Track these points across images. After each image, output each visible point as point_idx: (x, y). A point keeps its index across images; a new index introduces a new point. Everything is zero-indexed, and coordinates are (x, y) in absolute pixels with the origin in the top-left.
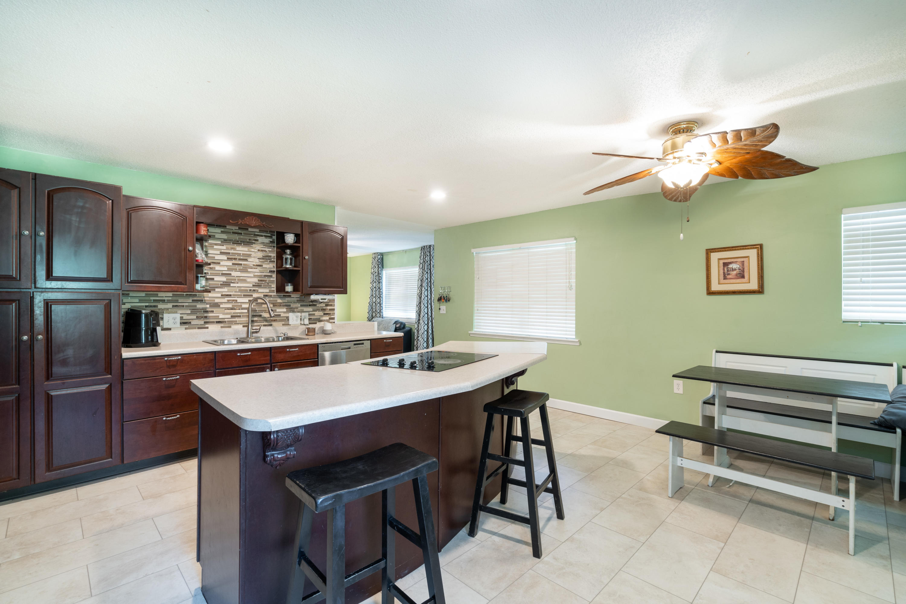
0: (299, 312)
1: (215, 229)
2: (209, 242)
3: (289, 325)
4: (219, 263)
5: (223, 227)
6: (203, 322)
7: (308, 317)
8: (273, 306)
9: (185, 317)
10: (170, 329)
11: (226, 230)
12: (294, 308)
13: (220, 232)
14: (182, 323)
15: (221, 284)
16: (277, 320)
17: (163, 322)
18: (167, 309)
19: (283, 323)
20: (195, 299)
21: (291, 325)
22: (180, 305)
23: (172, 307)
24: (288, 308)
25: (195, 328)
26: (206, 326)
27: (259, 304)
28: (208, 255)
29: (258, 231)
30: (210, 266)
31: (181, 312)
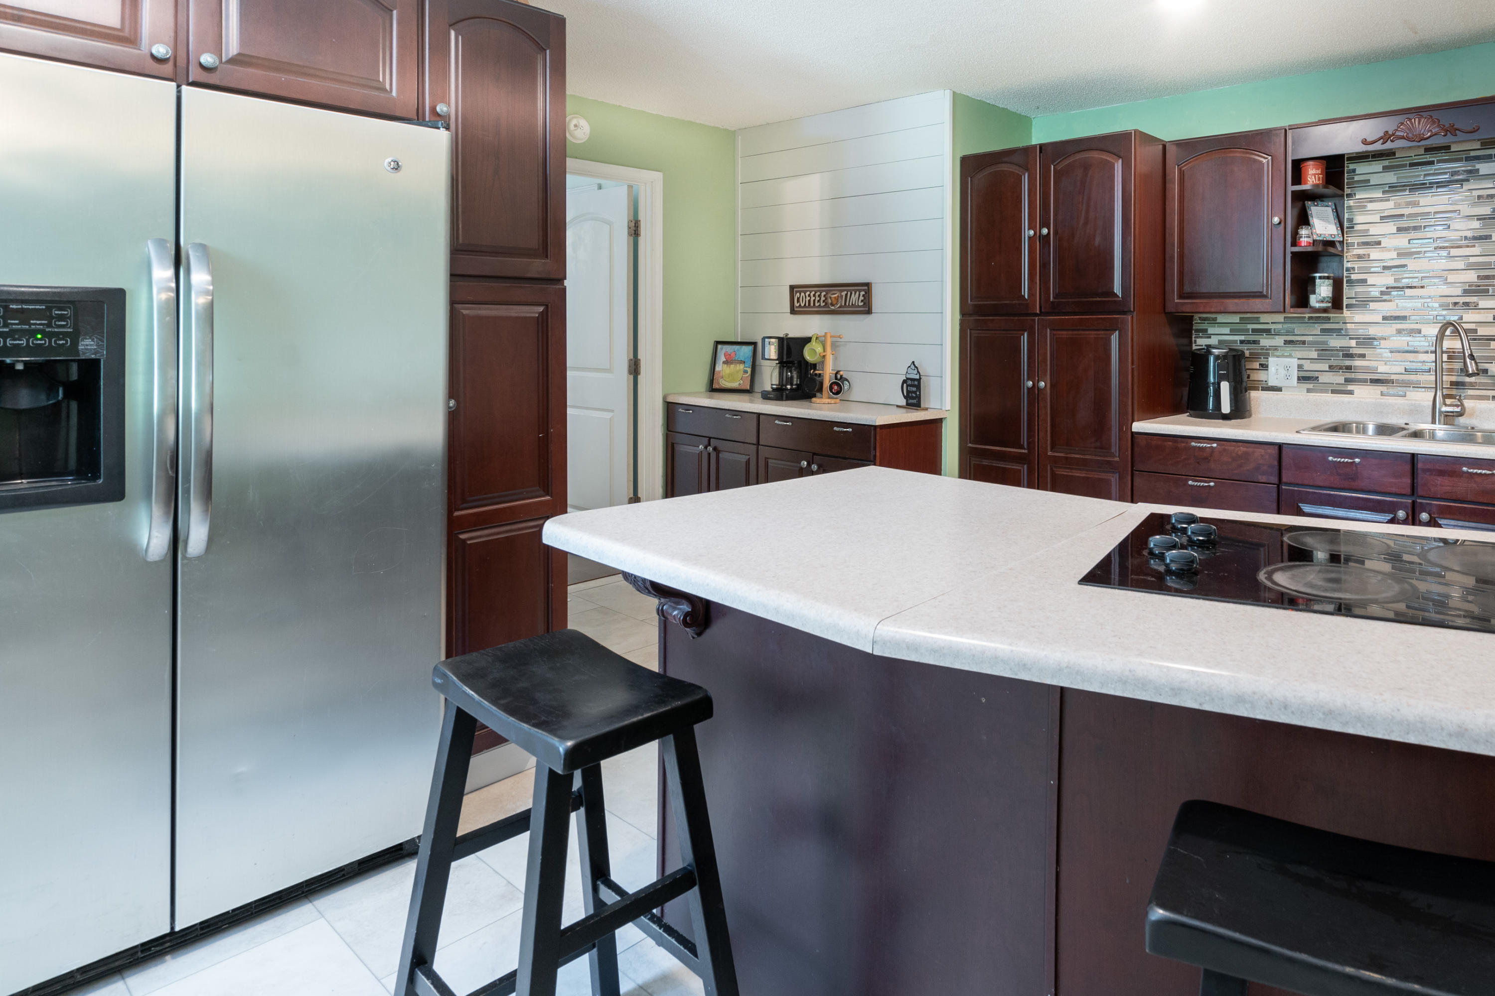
1: (1371, 165)
2: (1357, 197)
4: (1379, 243)
5: (1387, 156)
6: (1343, 378)
9: (1308, 365)
10: (1279, 389)
13: (1381, 170)
14: (1302, 379)
15: (1382, 292)
17: (1268, 374)
18: (1276, 348)
20: (1327, 326)
22: (1298, 341)
23: (1284, 344)
25: (1326, 391)
26: (1350, 388)
28: (1353, 227)
29: (1479, 147)
30: (1361, 252)
31: (1299, 354)
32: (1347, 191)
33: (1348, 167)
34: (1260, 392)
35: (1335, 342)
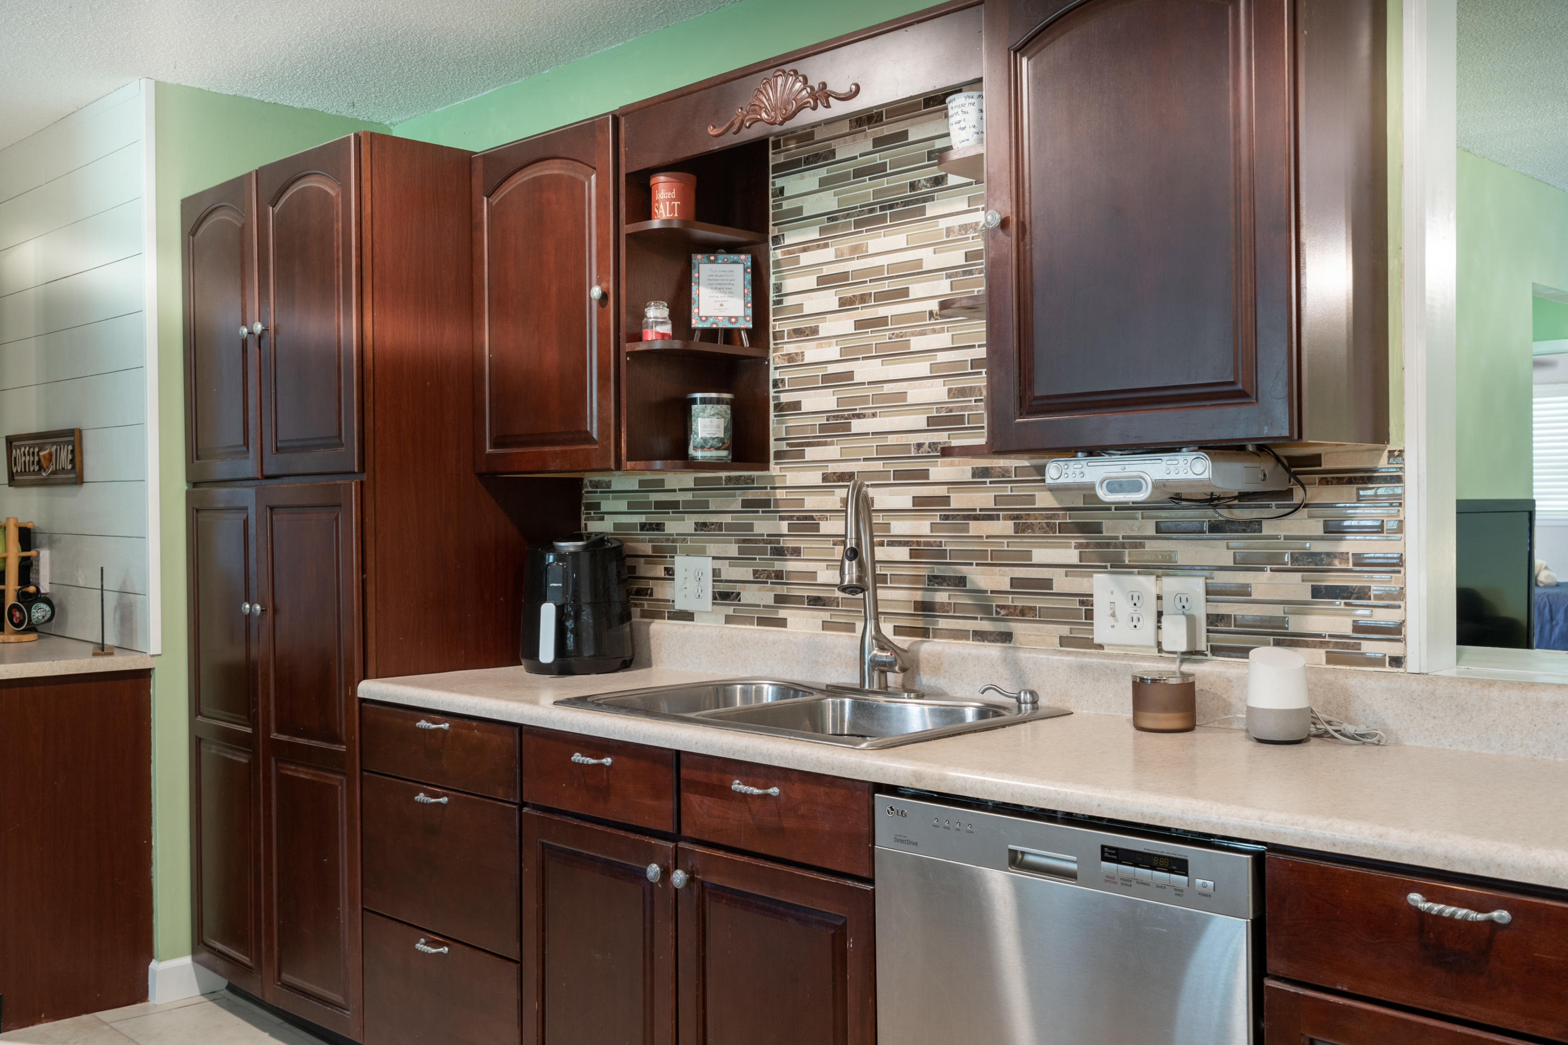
0: (1146, 569)
1: (802, 178)
2: (788, 241)
3: (1088, 643)
4: (815, 331)
5: (824, 160)
6: (772, 594)
7: (1201, 610)
8: (1017, 529)
9: (726, 571)
10: (687, 616)
11: (836, 170)
12: (1123, 546)
14: (719, 597)
15: (823, 427)
16: (1033, 609)
17: (674, 587)
18: (684, 538)
19: (1065, 630)
20: (751, 495)
21: (1106, 651)
22: (712, 524)
23: (696, 530)
24: (1087, 545)
25: (747, 620)
26: (782, 614)
27: (954, 517)
30: (790, 348)
31: (713, 549)
32: (773, 231)
33: (774, 184)
34: (667, 621)
35: (763, 526)
